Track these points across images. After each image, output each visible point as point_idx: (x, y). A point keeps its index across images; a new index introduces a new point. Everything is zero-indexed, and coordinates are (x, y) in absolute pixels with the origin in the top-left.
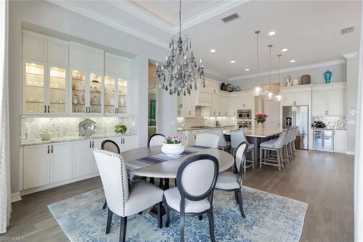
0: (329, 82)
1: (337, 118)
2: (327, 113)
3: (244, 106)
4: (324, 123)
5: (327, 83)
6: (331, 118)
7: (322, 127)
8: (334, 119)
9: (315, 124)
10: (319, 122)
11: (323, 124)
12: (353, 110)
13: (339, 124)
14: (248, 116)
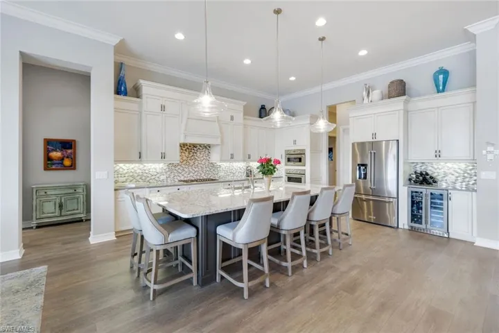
0: (443, 90)
1: (463, 166)
2: (438, 155)
3: (295, 142)
4: (434, 175)
5: (439, 91)
6: (449, 165)
7: (430, 184)
8: (455, 166)
9: (414, 176)
10: (421, 174)
11: (431, 178)
12: (490, 148)
13: (465, 177)
14: (300, 160)
